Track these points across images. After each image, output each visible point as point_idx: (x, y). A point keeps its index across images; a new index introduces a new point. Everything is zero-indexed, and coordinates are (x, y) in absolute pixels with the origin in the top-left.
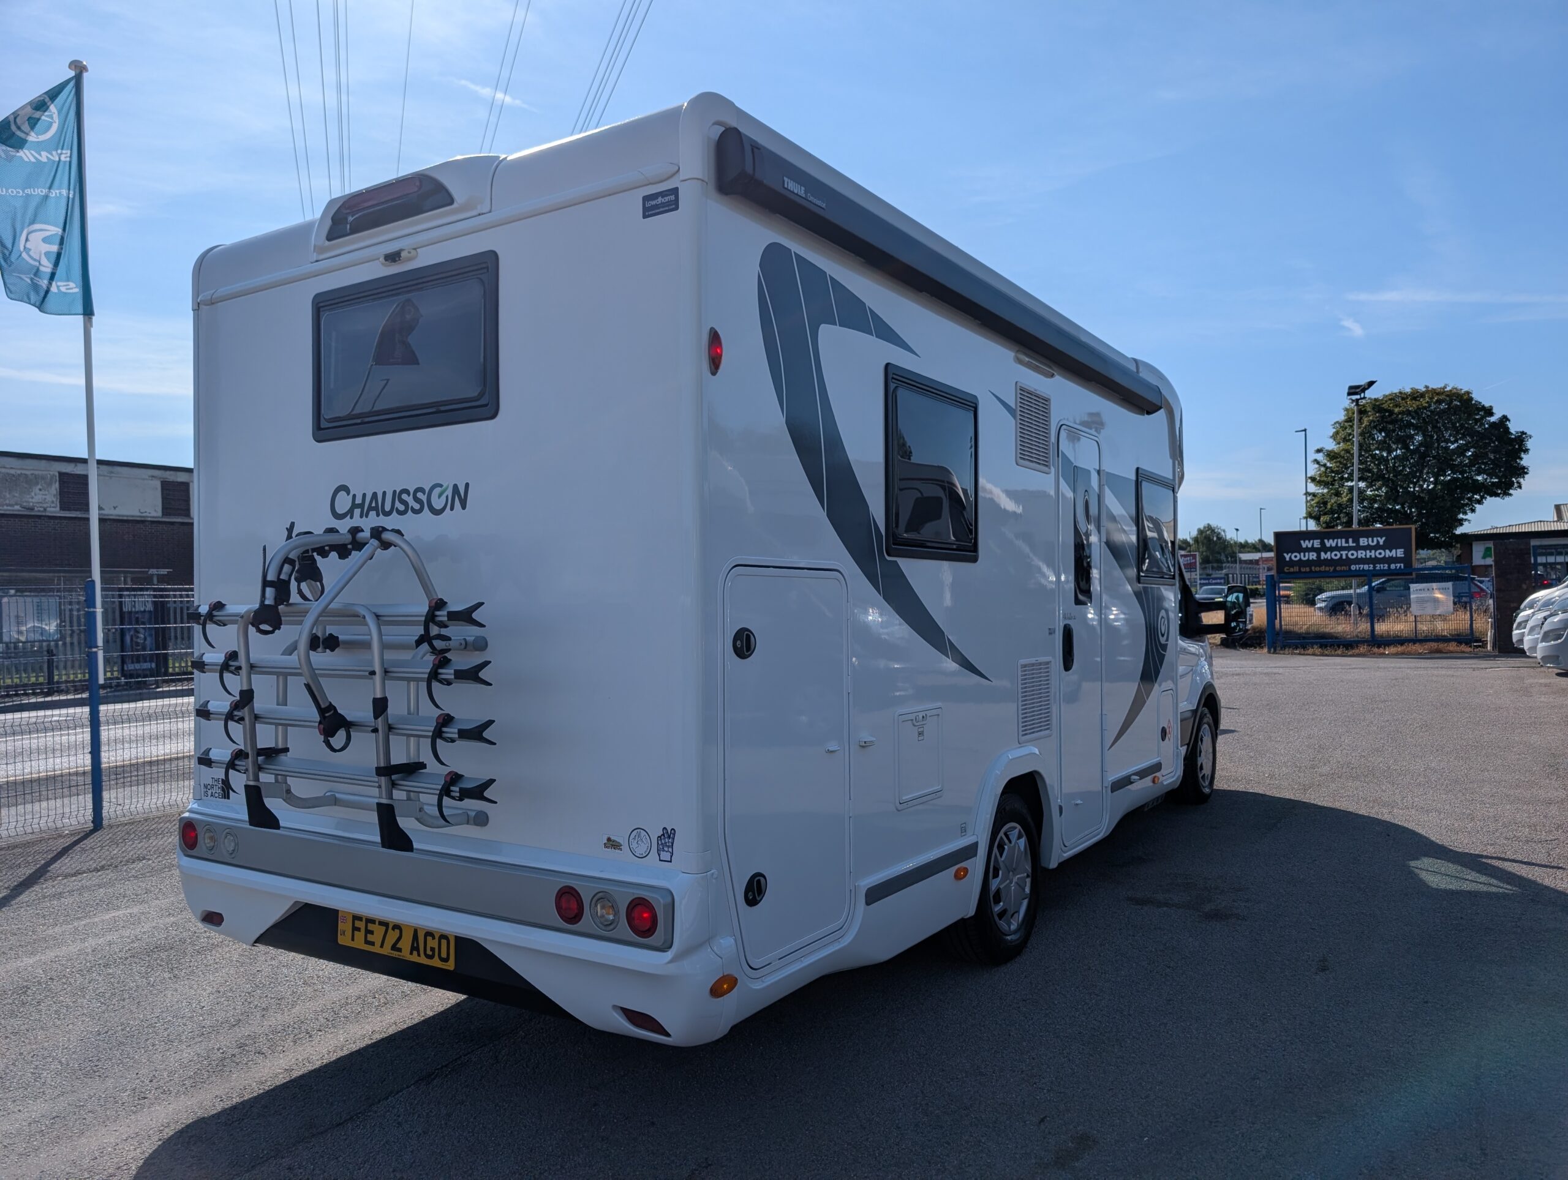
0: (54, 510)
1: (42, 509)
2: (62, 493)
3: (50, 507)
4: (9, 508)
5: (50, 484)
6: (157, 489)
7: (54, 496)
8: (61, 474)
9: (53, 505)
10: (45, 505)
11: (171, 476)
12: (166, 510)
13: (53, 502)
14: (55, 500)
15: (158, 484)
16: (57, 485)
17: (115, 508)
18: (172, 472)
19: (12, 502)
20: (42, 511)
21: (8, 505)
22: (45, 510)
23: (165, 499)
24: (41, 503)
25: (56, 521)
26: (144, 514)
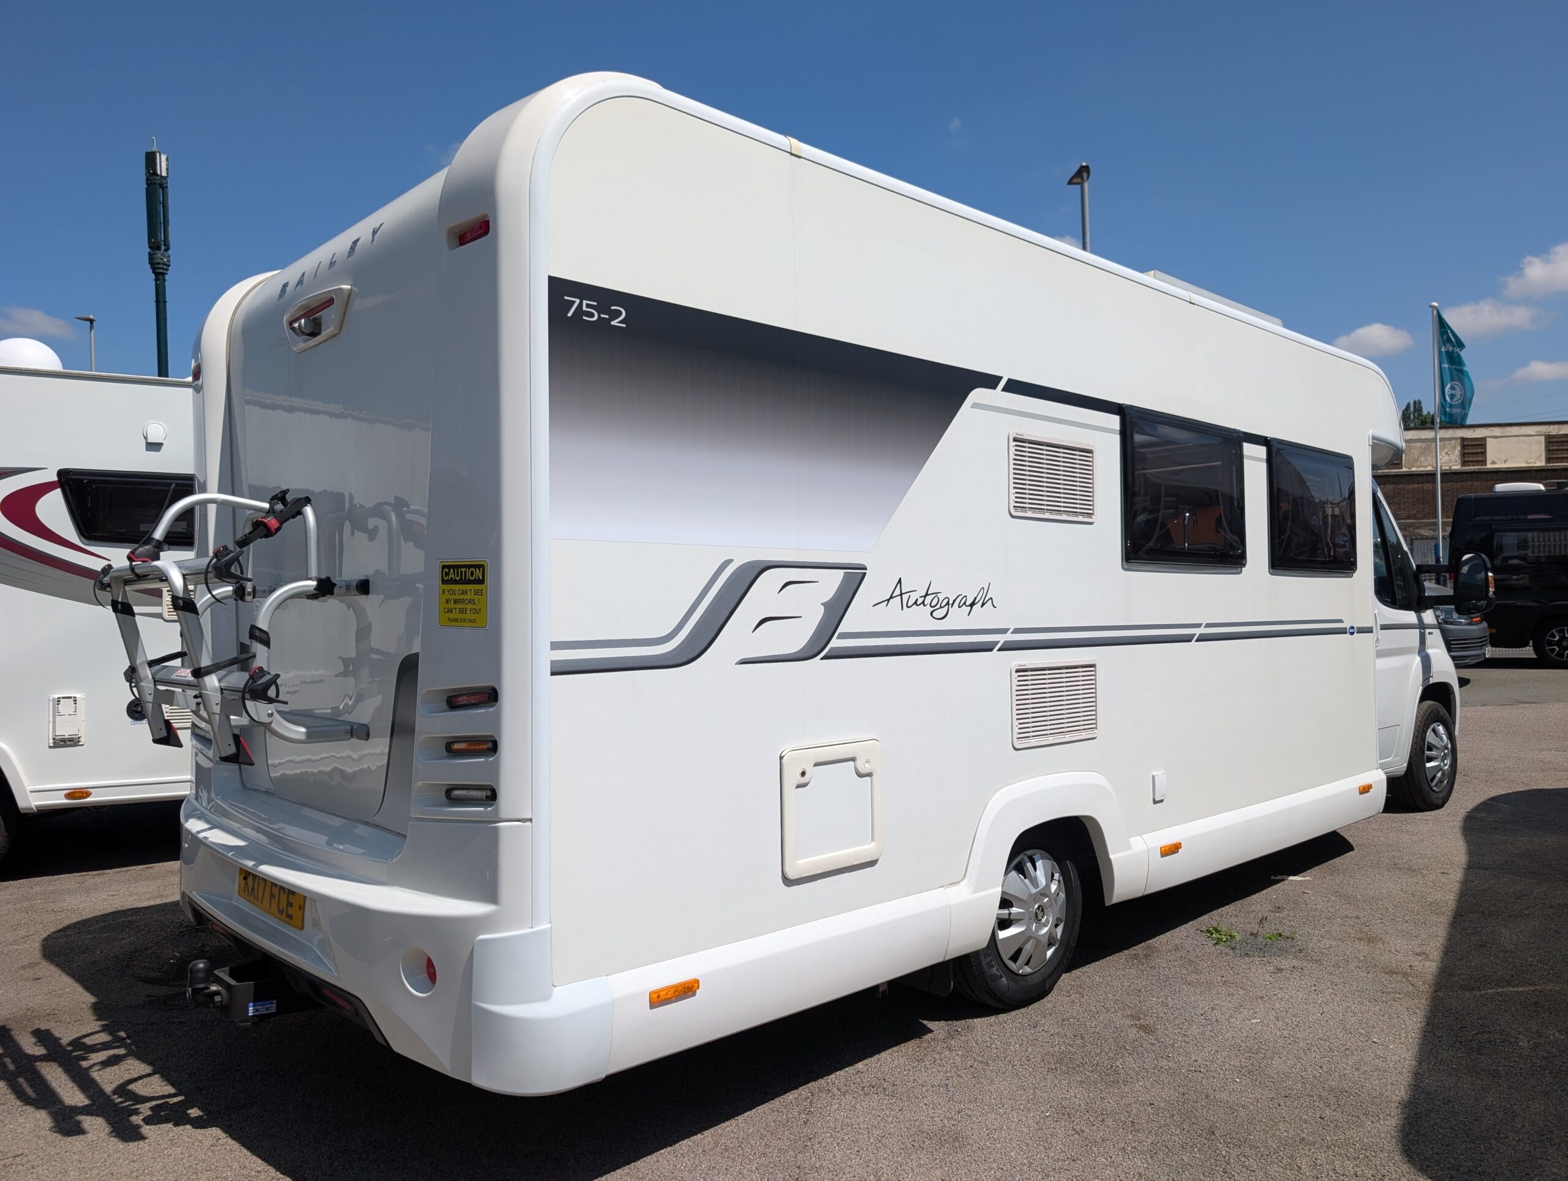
0: (1457, 467)
1: (1448, 468)
2: (1463, 455)
3: (1454, 465)
4: (1423, 469)
5: (1454, 448)
6: (1541, 442)
7: (1457, 456)
8: (1463, 439)
9: (1456, 464)
10: (1450, 465)
11: (1554, 430)
12: (1549, 460)
13: (1456, 461)
14: (1458, 459)
15: (1543, 438)
16: (1459, 448)
17: (1505, 461)
18: (1556, 426)
19: (1426, 464)
20: (1448, 470)
21: (1422, 467)
22: (1450, 467)
23: (1548, 451)
24: (1447, 463)
25: (1459, 476)
26: (1530, 465)
